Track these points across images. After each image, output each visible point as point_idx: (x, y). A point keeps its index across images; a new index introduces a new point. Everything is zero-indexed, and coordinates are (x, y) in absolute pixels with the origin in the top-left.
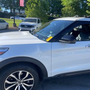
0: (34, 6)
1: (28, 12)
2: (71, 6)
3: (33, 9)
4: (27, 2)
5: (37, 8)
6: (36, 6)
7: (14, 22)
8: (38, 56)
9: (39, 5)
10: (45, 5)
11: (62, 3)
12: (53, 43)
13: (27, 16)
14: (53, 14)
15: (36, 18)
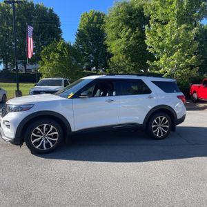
0: (57, 57)
1: (45, 68)
2: (124, 53)
3: (54, 62)
4: (43, 51)
5: (62, 59)
6: (59, 58)
7: (18, 88)
8: (60, 110)
9: (66, 54)
10: (76, 54)
11: (109, 49)
12: (74, 99)
13: (44, 76)
14: (96, 68)
15: (61, 79)
